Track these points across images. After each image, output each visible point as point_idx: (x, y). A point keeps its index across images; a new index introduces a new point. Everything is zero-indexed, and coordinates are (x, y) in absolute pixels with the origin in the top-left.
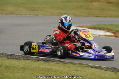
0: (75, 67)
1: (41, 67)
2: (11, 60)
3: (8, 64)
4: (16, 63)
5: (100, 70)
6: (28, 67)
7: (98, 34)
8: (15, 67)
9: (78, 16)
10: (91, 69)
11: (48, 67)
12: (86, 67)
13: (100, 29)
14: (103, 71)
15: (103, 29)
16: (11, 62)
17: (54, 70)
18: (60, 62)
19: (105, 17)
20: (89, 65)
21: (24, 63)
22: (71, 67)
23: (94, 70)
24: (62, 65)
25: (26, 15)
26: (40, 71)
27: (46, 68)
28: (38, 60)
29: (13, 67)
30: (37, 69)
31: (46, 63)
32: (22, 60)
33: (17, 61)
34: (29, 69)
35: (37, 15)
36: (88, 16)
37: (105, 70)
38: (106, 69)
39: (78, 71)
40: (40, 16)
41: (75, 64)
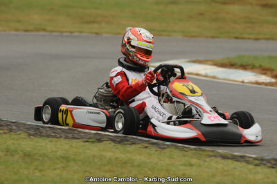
0: (185, 156)
1: (105, 157)
2: (36, 139)
3: (28, 149)
4: (48, 146)
5: (244, 164)
6: (76, 155)
7: (240, 79)
8: (45, 155)
9: (193, 37)
10: (223, 161)
11: (122, 156)
12: (210, 156)
13: (244, 67)
14: (251, 167)
15: (252, 68)
16: (38, 144)
17: (136, 163)
18: (150, 143)
19: (257, 39)
20: (219, 153)
21: (67, 147)
22: (175, 156)
23: (230, 164)
24: (156, 151)
25: (71, 32)
26: (105, 165)
27: (117, 158)
28: (99, 141)
29: (40, 156)
30: (96, 160)
31: (119, 146)
32: (61, 139)
33: (51, 141)
34: (79, 160)
35: (97, 34)
36: (218, 37)
37: (256, 165)
38: (257, 162)
39: (191, 165)
40: (105, 35)
41: (186, 149)
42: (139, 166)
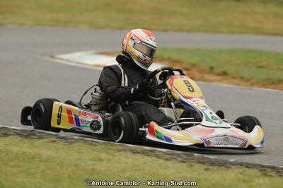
0: (94, 151)
5: (154, 158)
10: (132, 156)
11: (29, 151)
12: (120, 151)
14: (161, 161)
17: (43, 158)
18: (58, 138)
20: (128, 147)
22: (84, 151)
23: (141, 159)
24: (64, 145)
26: (12, 160)
27: (24, 153)
31: (25, 140)
37: (167, 160)
38: (167, 156)
39: (101, 160)
41: (94, 143)
42: (46, 161)
